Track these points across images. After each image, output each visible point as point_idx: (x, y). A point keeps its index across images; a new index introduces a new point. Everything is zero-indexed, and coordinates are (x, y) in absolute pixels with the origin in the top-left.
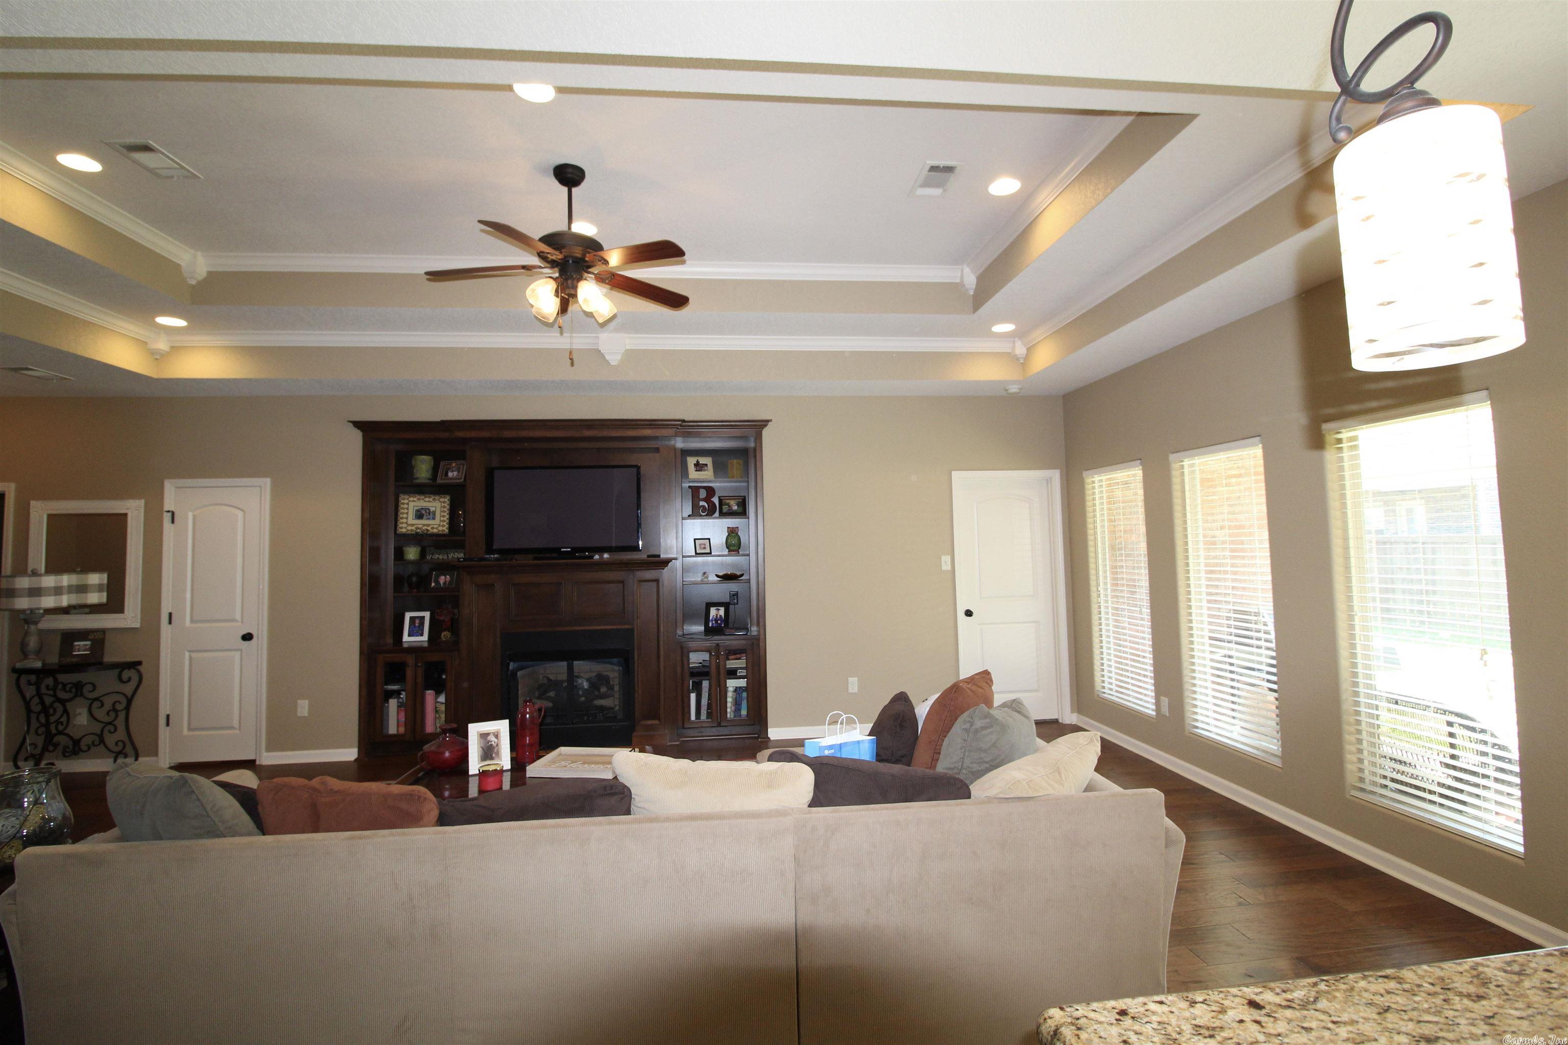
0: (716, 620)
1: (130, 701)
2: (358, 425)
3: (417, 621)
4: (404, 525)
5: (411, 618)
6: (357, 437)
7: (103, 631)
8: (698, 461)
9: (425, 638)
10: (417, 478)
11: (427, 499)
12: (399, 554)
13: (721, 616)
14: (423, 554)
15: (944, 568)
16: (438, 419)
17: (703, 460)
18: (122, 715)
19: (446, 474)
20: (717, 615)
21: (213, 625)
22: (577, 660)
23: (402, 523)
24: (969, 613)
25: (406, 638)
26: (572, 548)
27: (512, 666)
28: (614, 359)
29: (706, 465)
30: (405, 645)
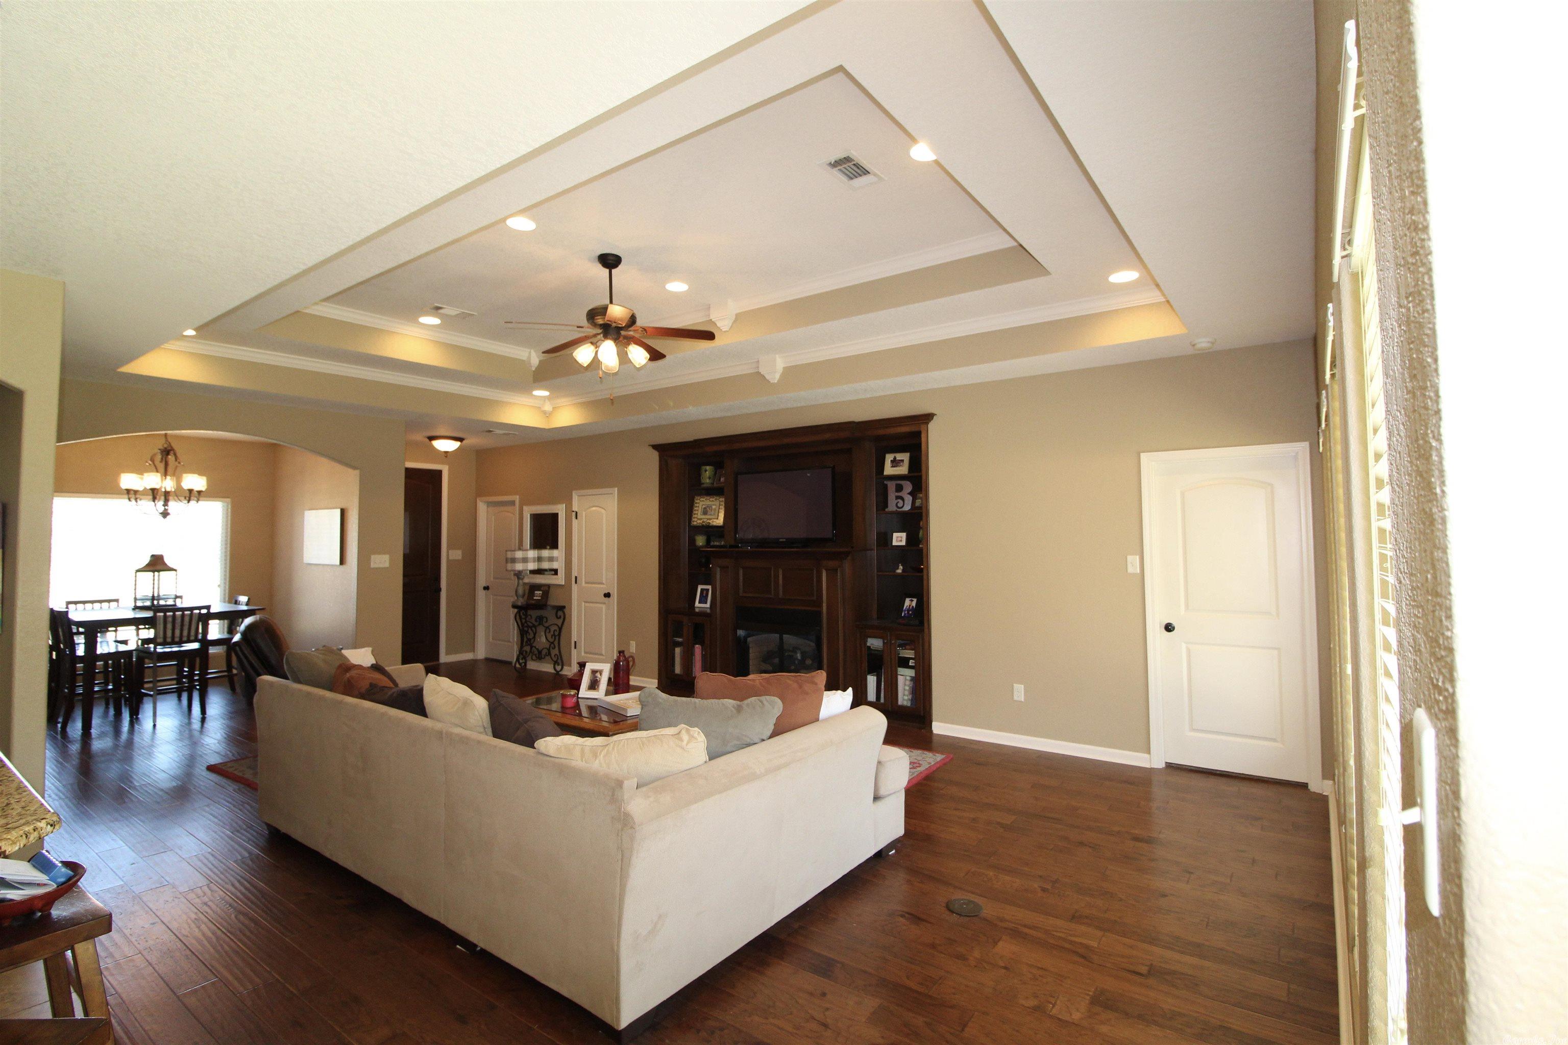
0: (908, 611)
1: (560, 629)
2: (655, 447)
3: (705, 592)
4: (696, 520)
5: (701, 589)
6: (655, 456)
7: (549, 586)
8: (895, 458)
9: (708, 605)
10: (703, 484)
11: (711, 499)
12: (692, 541)
13: (913, 607)
14: (708, 541)
15: (1130, 570)
16: (691, 439)
17: (899, 456)
18: (557, 638)
19: (720, 480)
20: (910, 606)
21: (593, 585)
22: (786, 634)
23: (695, 518)
24: (1169, 628)
25: (697, 604)
26: (786, 539)
27: (741, 633)
28: (774, 377)
29: (902, 461)
30: (697, 610)
